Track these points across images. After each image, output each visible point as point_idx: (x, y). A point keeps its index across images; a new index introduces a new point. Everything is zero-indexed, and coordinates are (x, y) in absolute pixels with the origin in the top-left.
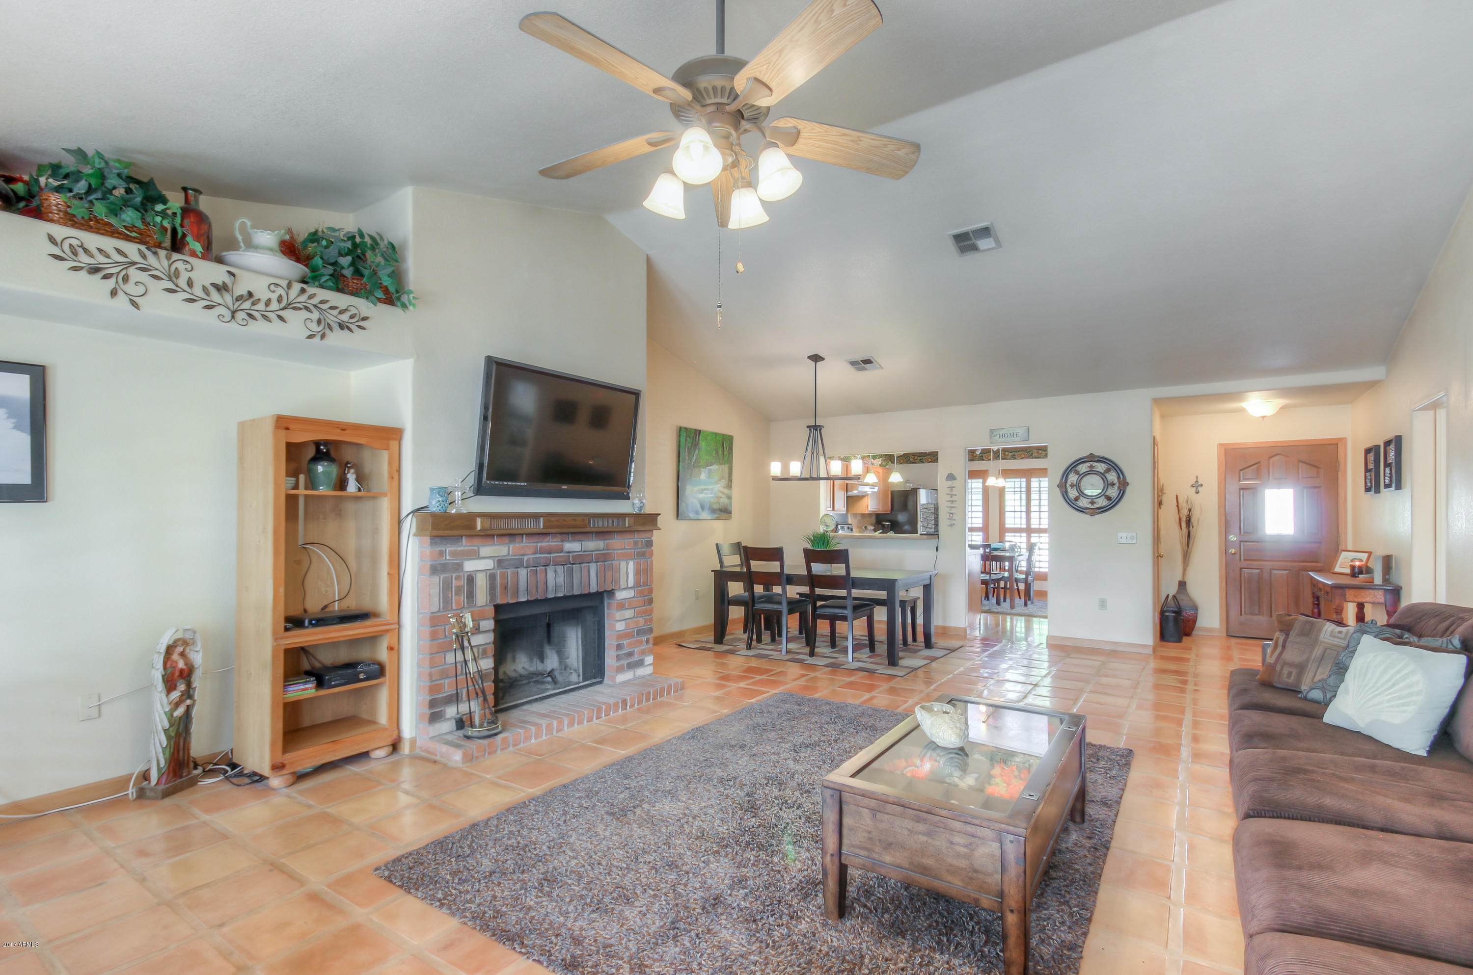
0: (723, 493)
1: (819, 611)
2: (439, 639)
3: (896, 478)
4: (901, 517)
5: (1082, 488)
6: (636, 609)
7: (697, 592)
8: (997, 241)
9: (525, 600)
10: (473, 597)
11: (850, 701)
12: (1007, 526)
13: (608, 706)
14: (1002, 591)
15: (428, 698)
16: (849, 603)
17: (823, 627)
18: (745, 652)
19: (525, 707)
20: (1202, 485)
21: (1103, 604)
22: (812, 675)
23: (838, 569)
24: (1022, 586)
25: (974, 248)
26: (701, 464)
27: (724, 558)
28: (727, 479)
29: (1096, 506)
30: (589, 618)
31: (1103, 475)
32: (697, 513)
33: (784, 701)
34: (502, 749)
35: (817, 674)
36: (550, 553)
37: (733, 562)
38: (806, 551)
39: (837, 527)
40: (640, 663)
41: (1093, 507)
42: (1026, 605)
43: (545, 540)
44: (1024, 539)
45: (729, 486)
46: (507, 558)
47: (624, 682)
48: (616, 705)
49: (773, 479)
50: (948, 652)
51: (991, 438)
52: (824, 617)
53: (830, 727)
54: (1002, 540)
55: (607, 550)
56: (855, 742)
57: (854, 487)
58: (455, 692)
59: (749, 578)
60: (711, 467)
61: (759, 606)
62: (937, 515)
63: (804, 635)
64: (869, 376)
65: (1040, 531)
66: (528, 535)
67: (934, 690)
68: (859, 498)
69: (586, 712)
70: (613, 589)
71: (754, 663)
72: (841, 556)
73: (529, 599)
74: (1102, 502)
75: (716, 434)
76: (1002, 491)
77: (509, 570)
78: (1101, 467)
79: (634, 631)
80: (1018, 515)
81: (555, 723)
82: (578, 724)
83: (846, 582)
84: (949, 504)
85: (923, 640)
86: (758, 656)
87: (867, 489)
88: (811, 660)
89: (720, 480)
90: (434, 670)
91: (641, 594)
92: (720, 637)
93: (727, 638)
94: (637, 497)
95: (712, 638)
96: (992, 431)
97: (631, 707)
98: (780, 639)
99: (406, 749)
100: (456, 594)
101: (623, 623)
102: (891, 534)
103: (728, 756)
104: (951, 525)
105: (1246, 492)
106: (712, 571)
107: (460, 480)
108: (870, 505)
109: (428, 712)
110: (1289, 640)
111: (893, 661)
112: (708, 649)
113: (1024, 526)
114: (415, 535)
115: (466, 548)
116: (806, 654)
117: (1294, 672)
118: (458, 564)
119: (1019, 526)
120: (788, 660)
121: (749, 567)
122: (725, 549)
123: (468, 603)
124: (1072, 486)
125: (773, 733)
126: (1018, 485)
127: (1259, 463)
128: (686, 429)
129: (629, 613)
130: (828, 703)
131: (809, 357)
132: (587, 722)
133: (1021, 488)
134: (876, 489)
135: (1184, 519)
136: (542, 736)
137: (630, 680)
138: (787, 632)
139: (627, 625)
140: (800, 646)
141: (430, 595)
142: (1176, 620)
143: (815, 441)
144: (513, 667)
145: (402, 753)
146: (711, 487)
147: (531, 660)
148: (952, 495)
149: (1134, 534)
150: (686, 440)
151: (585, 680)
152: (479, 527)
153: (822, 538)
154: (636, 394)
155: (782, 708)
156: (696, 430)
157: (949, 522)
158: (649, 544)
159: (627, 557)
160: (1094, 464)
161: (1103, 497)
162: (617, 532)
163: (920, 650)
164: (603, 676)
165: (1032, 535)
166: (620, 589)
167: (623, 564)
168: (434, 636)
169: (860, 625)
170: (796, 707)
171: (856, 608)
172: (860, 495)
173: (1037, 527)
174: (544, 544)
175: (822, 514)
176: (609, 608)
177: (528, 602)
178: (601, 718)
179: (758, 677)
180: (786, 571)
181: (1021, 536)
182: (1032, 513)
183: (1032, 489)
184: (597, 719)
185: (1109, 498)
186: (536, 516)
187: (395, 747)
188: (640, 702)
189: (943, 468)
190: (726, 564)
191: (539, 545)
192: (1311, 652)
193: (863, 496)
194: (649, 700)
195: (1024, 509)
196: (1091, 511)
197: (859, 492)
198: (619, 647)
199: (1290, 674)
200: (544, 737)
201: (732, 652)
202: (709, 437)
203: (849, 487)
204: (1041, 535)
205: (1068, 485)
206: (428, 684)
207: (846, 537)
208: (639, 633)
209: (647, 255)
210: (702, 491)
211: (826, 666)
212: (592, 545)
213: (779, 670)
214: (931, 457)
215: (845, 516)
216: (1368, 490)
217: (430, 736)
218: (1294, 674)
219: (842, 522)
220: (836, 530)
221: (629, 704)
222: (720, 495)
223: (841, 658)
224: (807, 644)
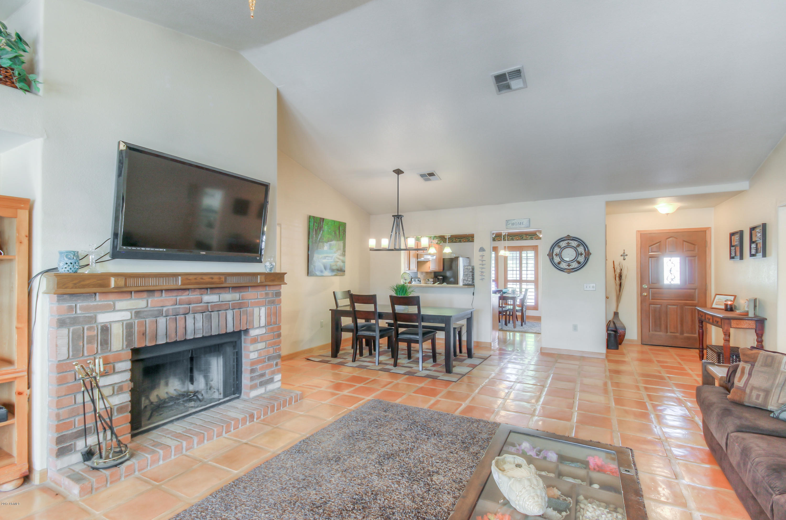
0: (339, 259)
1: (401, 337)
2: (68, 383)
3: (448, 250)
4: (448, 274)
5: (563, 257)
6: (267, 342)
7: (321, 323)
8: (525, 82)
9: (164, 342)
10: (107, 343)
11: (421, 406)
12: (509, 279)
13: (237, 420)
14: (508, 317)
15: (56, 435)
16: (420, 331)
17: (403, 346)
18: (351, 364)
19: (165, 427)
20: (627, 255)
21: (575, 328)
22: (395, 382)
23: (413, 310)
24: (519, 314)
25: (508, 87)
26: (324, 240)
27: (339, 301)
28: (342, 249)
29: (571, 267)
30: (229, 350)
31: (575, 249)
32: (322, 272)
33: (374, 408)
34: (126, 476)
35: (399, 381)
36: (190, 304)
37: (345, 303)
38: (391, 297)
39: (411, 280)
40: (271, 380)
41: (569, 268)
42: (522, 325)
43: (184, 295)
44: (518, 286)
45: (344, 255)
46: (146, 309)
47: (257, 396)
48: (244, 420)
49: (370, 250)
50: (482, 360)
51: (506, 225)
52: (403, 340)
53: (408, 434)
54: (505, 287)
55: (243, 300)
56: (427, 450)
57: (422, 256)
58: (83, 427)
59: (355, 315)
60: (331, 242)
61: (360, 333)
62: (473, 273)
63: (390, 350)
64: (432, 184)
65: (527, 281)
66: (167, 290)
67: (478, 393)
68: (425, 262)
69: (215, 429)
70: (247, 329)
71: (357, 373)
72: (414, 301)
73: (168, 341)
74: (575, 265)
75: (334, 221)
76: (506, 258)
77: (147, 320)
78: (574, 244)
79: (265, 358)
80: (515, 272)
81: (184, 444)
82: (208, 440)
83: (420, 317)
84: (481, 266)
85: (466, 352)
86: (360, 367)
87: (429, 257)
88: (395, 370)
89: (337, 251)
90: (61, 411)
91: (272, 330)
92: (335, 353)
93: (341, 352)
94: (269, 261)
95: (330, 353)
96: (507, 221)
97: (257, 419)
98: (375, 352)
99: (36, 479)
100: (88, 343)
101: (257, 352)
102: (445, 284)
103: (324, 472)
104: (482, 279)
105: (652, 259)
106: (330, 310)
107: (96, 246)
108: (432, 267)
109: (56, 448)
110: (754, 369)
111: (449, 370)
112: (327, 362)
113: (518, 279)
114: (45, 293)
115: (100, 303)
116: (391, 365)
117: (762, 394)
118: (91, 317)
119: (515, 279)
120: (380, 370)
121: (353, 307)
122: (339, 296)
123: (101, 350)
124: (556, 255)
125: (364, 443)
126: (515, 255)
127: (660, 242)
128: (314, 217)
129: (261, 346)
130: (406, 409)
131: (394, 171)
132: (217, 437)
133: (516, 257)
134: (435, 257)
135: (618, 275)
136: (171, 457)
137: (262, 394)
138: (379, 347)
139: (260, 355)
140: (387, 358)
141: (57, 346)
142: (615, 336)
143: (398, 225)
144: (166, 390)
145: (33, 483)
146: (331, 255)
147: (183, 383)
148: (482, 261)
149: (594, 285)
150: (314, 224)
151: (225, 396)
152: (113, 285)
153: (402, 288)
154: (266, 186)
155: (372, 414)
156: (321, 218)
157: (481, 277)
158: (278, 294)
159: (259, 305)
160: (570, 242)
161: (576, 262)
162: (251, 286)
163: (465, 360)
164: (240, 393)
165: (523, 284)
166: (253, 328)
167: (256, 310)
168: (61, 381)
169: (427, 345)
170: (383, 413)
171: (424, 334)
172: (425, 260)
173: (525, 279)
174: (183, 297)
175: (402, 272)
176: (245, 343)
177: (167, 344)
178: (230, 431)
179: (358, 385)
180: (379, 310)
181: (516, 285)
182: (523, 271)
183: (523, 258)
184: (226, 433)
185: (579, 263)
186: (175, 275)
187: (26, 478)
188: (266, 413)
189: (477, 244)
190: (340, 304)
191: (178, 298)
192: (775, 379)
193: (427, 262)
194: (274, 411)
195: (518, 269)
196: (568, 270)
197: (425, 259)
198: (252, 371)
199: (758, 396)
200: (173, 457)
201: (342, 364)
202: (330, 223)
203: (419, 256)
204: (527, 284)
205: (554, 255)
206: (56, 423)
207: (417, 287)
208: (269, 359)
209: (278, 89)
210: (325, 258)
211: (405, 374)
212: (228, 296)
213: (373, 378)
214: (469, 238)
215: (416, 273)
216: (732, 258)
217: (58, 468)
218: (761, 396)
219: (414, 277)
220: (410, 282)
221: (256, 417)
222: (338, 260)
223: (415, 368)
224: (393, 357)
